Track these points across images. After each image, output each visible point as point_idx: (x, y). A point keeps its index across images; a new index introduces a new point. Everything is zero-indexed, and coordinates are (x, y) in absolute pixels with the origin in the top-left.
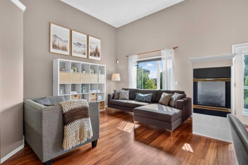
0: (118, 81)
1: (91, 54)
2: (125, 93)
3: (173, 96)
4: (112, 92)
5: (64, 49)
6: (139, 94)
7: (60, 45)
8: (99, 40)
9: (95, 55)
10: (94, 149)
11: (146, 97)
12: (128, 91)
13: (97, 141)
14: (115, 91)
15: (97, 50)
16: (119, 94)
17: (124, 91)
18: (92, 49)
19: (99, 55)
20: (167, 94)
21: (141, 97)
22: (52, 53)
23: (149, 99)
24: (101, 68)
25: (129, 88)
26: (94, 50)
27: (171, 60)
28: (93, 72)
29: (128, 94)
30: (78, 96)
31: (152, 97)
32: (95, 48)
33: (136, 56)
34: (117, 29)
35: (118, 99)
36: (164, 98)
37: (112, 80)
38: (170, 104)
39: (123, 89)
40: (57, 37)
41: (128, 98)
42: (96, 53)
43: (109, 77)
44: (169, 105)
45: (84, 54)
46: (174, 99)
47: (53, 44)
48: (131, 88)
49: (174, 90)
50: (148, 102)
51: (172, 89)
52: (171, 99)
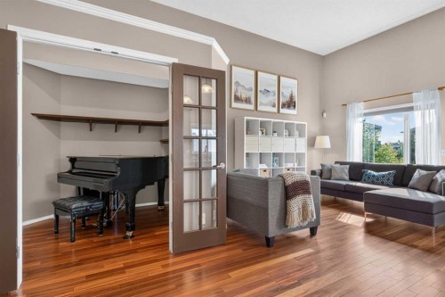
0: (325, 149)
1: (284, 106)
2: (343, 169)
3: (438, 176)
4: (317, 168)
5: (247, 101)
6: (369, 171)
7: (244, 96)
8: (296, 82)
9: (289, 107)
10: (314, 238)
11: (383, 176)
12: (348, 166)
13: (316, 227)
14: (322, 165)
15: (291, 97)
16: (331, 170)
17: (338, 165)
18: (284, 96)
19: (295, 106)
20: (424, 172)
21: (374, 176)
22: (234, 108)
23: (388, 179)
24: (301, 128)
25: (348, 161)
26: (288, 99)
27: (433, 111)
28: (287, 134)
29: (347, 171)
30: (268, 171)
31: (395, 177)
32: (288, 95)
33: (362, 105)
34: (323, 57)
35: (329, 179)
36: (419, 179)
37: (316, 146)
38: (432, 188)
39: (336, 163)
40: (240, 85)
41: (347, 178)
42: (291, 104)
43: (311, 143)
44: (429, 190)
45: (274, 106)
46: (440, 180)
47: (235, 95)
48: (351, 161)
49: (440, 164)
50: (388, 185)
51: (435, 163)
52: (433, 181)
